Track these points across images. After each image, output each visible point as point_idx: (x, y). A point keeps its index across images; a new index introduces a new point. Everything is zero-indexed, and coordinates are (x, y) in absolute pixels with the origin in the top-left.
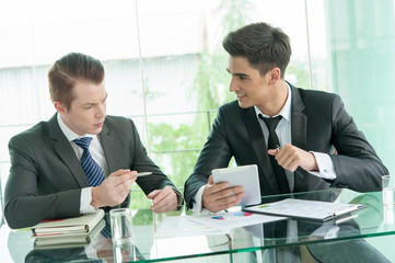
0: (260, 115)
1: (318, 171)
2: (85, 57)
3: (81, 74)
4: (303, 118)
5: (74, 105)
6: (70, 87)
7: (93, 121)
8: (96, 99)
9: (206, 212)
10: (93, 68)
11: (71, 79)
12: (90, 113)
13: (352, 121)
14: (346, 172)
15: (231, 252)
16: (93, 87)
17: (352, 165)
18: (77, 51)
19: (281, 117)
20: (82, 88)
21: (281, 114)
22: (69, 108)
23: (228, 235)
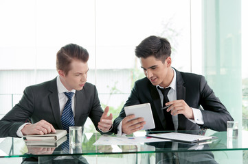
0: (158, 87)
1: (193, 119)
2: (79, 47)
3: (76, 56)
4: (183, 89)
5: (70, 73)
6: (69, 63)
7: (79, 83)
8: (83, 71)
9: (124, 135)
10: (83, 54)
11: (70, 58)
12: (79, 78)
13: (212, 92)
14: (209, 121)
15: (137, 153)
16: (81, 64)
17: (213, 116)
18: (74, 43)
19: (170, 88)
20: (76, 64)
21: (170, 86)
22: (67, 74)
23: (136, 146)
